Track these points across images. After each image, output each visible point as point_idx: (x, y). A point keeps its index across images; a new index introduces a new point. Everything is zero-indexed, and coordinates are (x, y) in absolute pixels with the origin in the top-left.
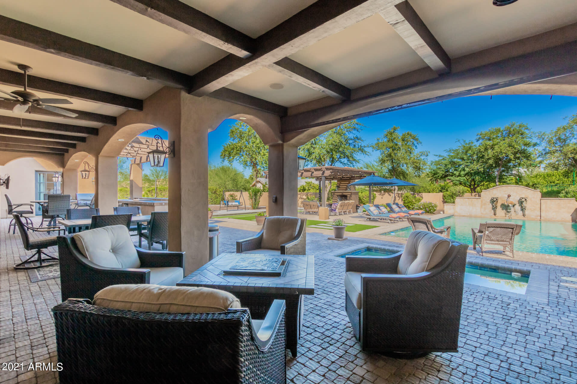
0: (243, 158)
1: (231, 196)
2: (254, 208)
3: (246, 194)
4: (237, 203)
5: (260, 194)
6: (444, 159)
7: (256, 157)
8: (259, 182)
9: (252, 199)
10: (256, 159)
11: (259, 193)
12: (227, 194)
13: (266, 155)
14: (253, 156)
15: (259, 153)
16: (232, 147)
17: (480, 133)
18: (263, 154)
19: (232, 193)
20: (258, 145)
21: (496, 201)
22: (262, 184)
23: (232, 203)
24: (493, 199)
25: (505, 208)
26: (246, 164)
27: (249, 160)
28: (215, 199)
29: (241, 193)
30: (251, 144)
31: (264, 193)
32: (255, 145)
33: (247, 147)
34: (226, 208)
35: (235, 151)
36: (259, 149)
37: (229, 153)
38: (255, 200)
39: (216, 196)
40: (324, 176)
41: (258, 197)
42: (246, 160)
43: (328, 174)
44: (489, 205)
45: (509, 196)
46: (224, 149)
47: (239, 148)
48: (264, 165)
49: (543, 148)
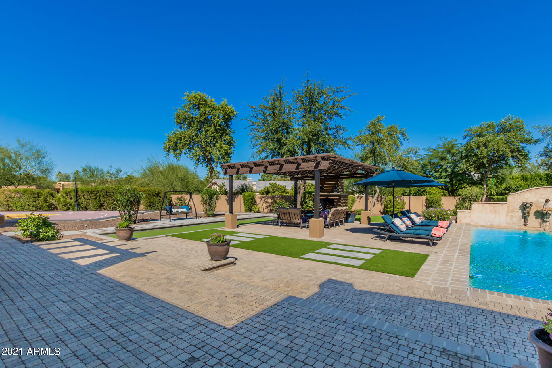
0: (193, 151)
1: (179, 200)
2: (208, 216)
3: (197, 198)
4: (185, 210)
5: (217, 196)
6: (422, 159)
7: (211, 150)
8: (216, 184)
9: (205, 203)
10: (210, 153)
11: (215, 196)
12: (174, 197)
13: (223, 147)
14: (207, 148)
15: (214, 145)
16: (179, 136)
17: (468, 129)
18: (220, 147)
19: (180, 196)
20: (213, 135)
21: (529, 208)
22: (218, 186)
23: (177, 210)
24: (525, 205)
25: (540, 217)
26: (198, 160)
27: (201, 154)
28: (158, 204)
29: (191, 196)
30: (204, 133)
31: (220, 195)
32: (208, 135)
33: (199, 136)
34: (169, 216)
35: (182, 141)
36: (214, 139)
37: (175, 145)
38: (210, 205)
39: (159, 199)
40: (319, 170)
41: (213, 202)
42: (198, 154)
43: (325, 166)
44: (518, 212)
45: (547, 201)
46: (168, 139)
47: (187, 137)
48: (222, 160)
49: (546, 145)
